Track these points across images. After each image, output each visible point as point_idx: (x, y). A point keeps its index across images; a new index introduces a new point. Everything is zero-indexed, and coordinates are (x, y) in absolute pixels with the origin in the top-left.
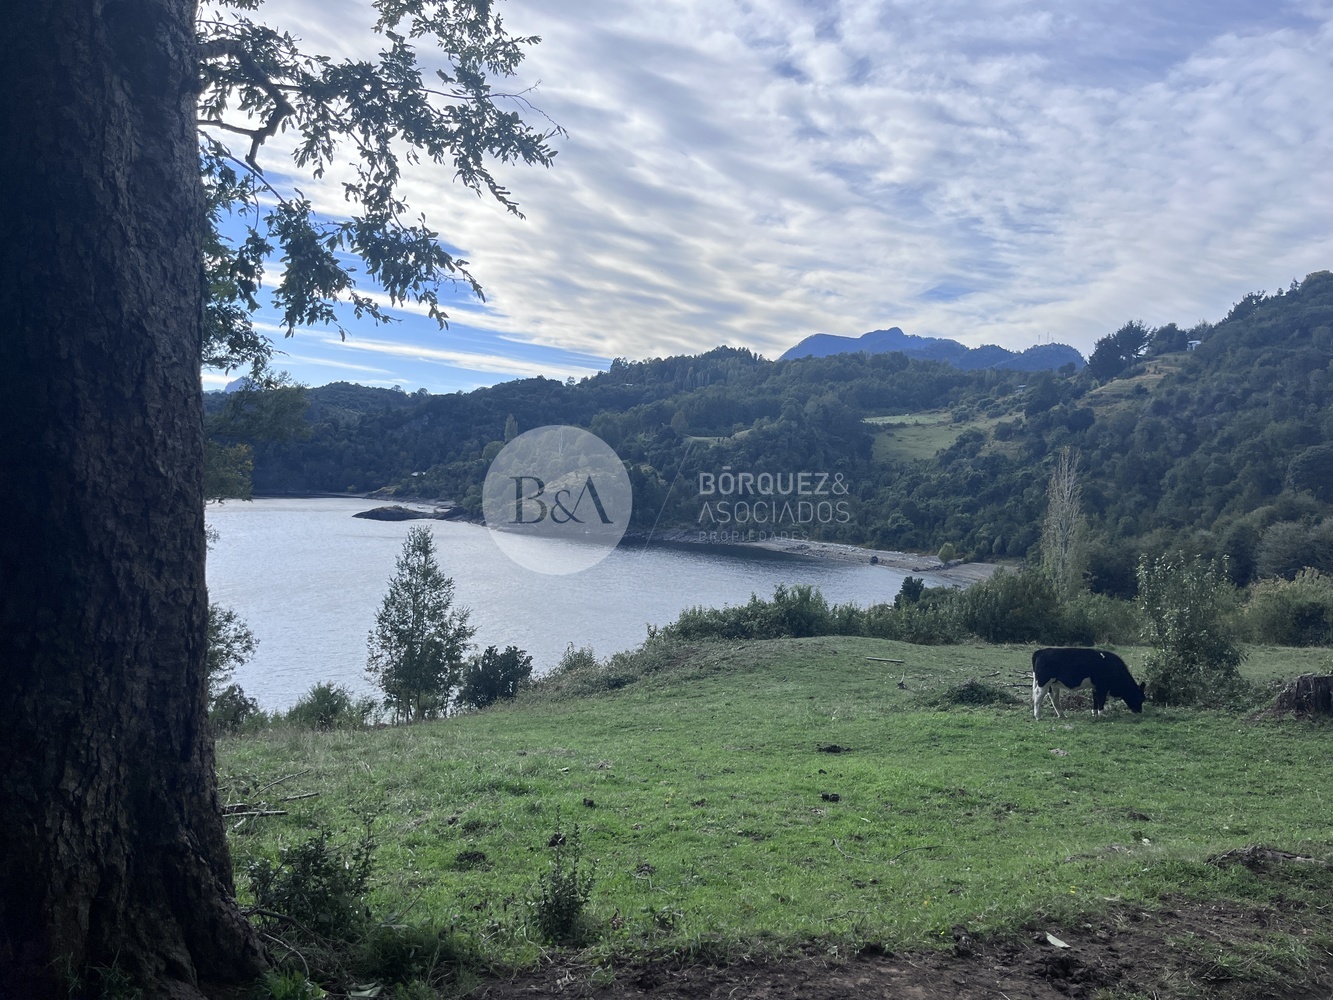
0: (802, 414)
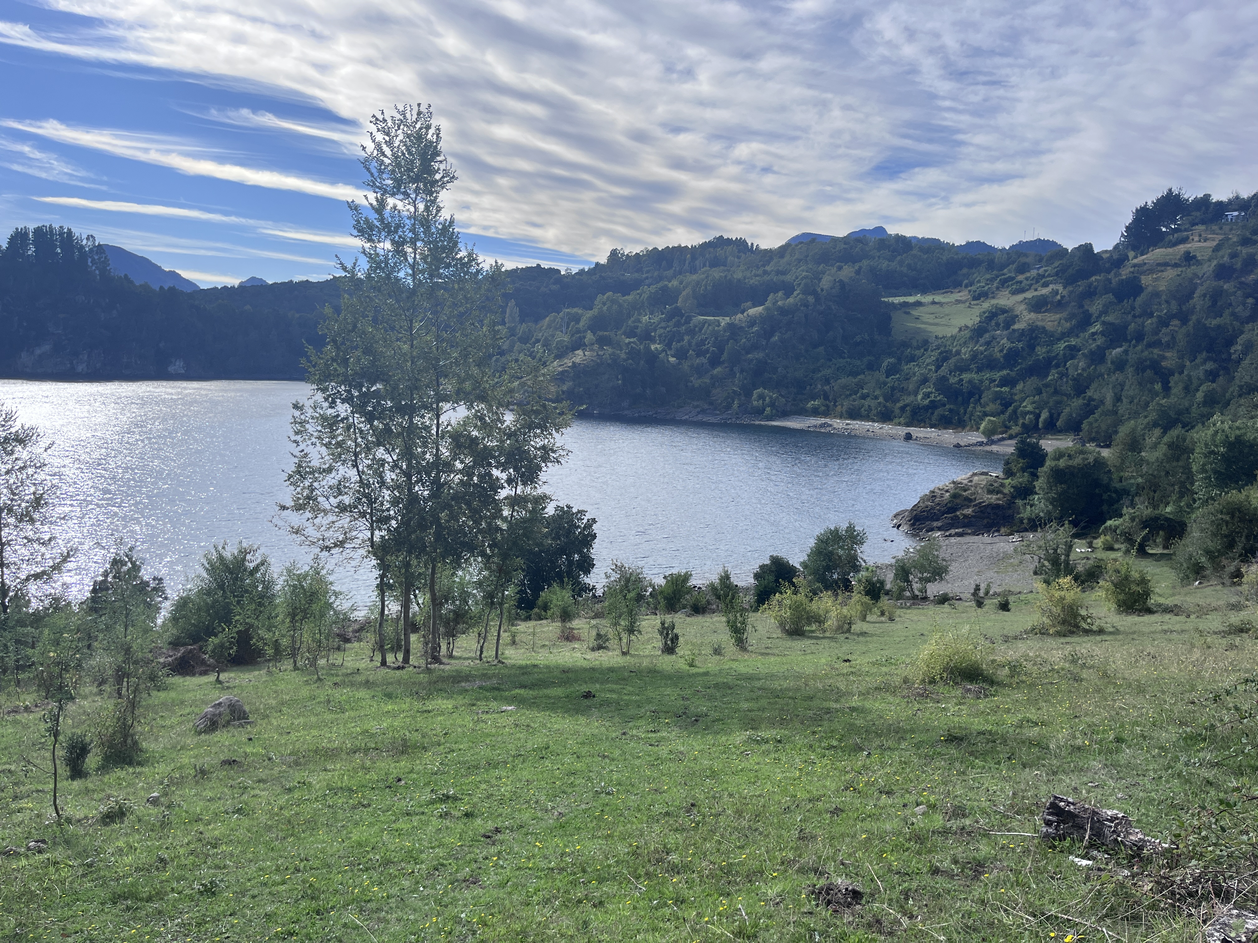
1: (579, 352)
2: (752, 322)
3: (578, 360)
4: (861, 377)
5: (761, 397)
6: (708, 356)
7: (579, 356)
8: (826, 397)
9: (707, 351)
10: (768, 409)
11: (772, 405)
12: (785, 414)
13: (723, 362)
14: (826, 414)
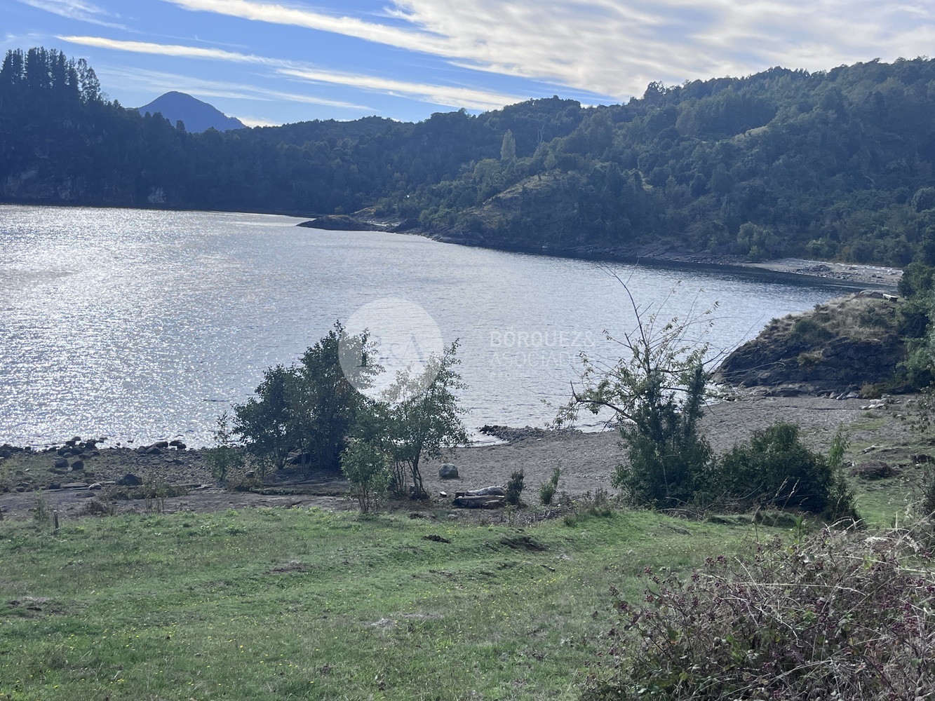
0: (846, 104)
1: (536, 177)
2: (753, 143)
3: (530, 186)
4: (885, 210)
5: (749, 233)
6: (691, 183)
7: (533, 183)
8: (834, 235)
9: (692, 177)
10: (755, 248)
11: (761, 243)
12: (777, 256)
13: (708, 191)
14: (829, 257)
